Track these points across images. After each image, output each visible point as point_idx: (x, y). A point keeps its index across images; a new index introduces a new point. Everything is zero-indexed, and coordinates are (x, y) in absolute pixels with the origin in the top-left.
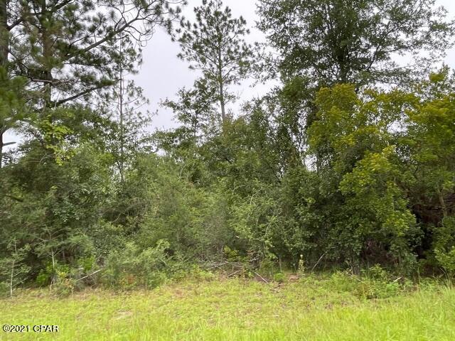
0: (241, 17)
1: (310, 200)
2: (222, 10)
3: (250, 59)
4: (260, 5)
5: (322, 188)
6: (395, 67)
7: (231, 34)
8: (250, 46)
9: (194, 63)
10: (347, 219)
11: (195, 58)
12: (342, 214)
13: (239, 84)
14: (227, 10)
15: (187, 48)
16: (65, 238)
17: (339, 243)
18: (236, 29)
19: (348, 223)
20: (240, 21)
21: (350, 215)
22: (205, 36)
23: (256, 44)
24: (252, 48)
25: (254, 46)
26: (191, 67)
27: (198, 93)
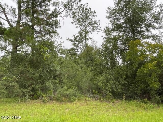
0: (94, 11)
1: (124, 76)
2: (88, 8)
3: (96, 25)
4: (107, 10)
5: (129, 73)
6: (152, 34)
7: (90, 17)
8: (97, 21)
9: (77, 25)
10: (136, 83)
11: (78, 24)
12: (134, 81)
13: (92, 34)
14: (90, 8)
15: (75, 20)
16: (44, 84)
17: (133, 91)
18: (92, 15)
19: (136, 85)
20: (94, 12)
21: (137, 82)
22: (82, 17)
23: (99, 20)
24: (98, 22)
25: (98, 21)
26: (76, 27)
27: (80, 36)
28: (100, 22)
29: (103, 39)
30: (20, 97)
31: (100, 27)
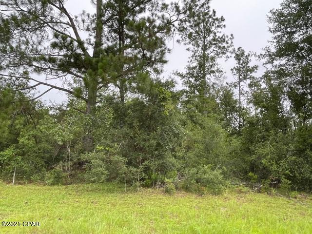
0: (222, 17)
3: (224, 44)
8: (227, 36)
9: (189, 46)
11: (189, 43)
14: (214, 12)
15: (184, 36)
18: (217, 24)
23: (232, 35)
24: (228, 38)
25: (230, 36)
26: (187, 49)
27: (198, 68)
28: (233, 38)
29: (231, 72)
30: (127, 183)
31: (233, 47)
